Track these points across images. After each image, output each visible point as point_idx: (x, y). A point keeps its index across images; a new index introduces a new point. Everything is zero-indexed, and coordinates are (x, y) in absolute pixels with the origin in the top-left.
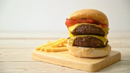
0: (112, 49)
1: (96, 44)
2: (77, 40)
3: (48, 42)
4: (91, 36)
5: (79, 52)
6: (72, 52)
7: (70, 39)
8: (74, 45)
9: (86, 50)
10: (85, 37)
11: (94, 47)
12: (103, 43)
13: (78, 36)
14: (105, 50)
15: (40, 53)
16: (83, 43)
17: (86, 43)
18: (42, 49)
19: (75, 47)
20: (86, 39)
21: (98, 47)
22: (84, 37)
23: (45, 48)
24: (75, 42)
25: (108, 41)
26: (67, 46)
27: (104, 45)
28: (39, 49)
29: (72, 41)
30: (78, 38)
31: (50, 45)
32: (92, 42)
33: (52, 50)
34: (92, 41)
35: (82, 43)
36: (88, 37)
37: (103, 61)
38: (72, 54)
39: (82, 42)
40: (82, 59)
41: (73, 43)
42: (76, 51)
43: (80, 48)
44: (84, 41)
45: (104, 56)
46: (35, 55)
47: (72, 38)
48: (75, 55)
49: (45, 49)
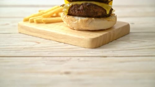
0: (118, 20)
1: (96, 13)
2: (73, 8)
3: (40, 11)
4: (91, 3)
5: (76, 23)
6: (67, 24)
7: (64, 6)
8: (69, 14)
9: (84, 21)
10: (83, 4)
11: (94, 16)
12: (105, 11)
13: (74, 3)
14: (108, 21)
15: (28, 24)
16: (81, 12)
17: (84, 11)
18: (31, 20)
19: (70, 17)
20: (83, 7)
21: (99, 17)
22: (81, 5)
23: (35, 18)
24: (71, 11)
25: (112, 10)
26: (61, 16)
27: (108, 15)
28: (27, 20)
29: (66, 10)
30: (74, 5)
31: (42, 14)
32: (92, 11)
33: (43, 21)
34: (91, 9)
35: (79, 12)
36: (86, 4)
37: (106, 34)
38: (67, 26)
39: (79, 10)
40: (79, 32)
41: (68, 11)
42: (71, 22)
43: (76, 18)
44: (81, 10)
45: (107, 28)
46: (22, 27)
47: (66, 6)
48: (71, 27)
49: (35, 20)
